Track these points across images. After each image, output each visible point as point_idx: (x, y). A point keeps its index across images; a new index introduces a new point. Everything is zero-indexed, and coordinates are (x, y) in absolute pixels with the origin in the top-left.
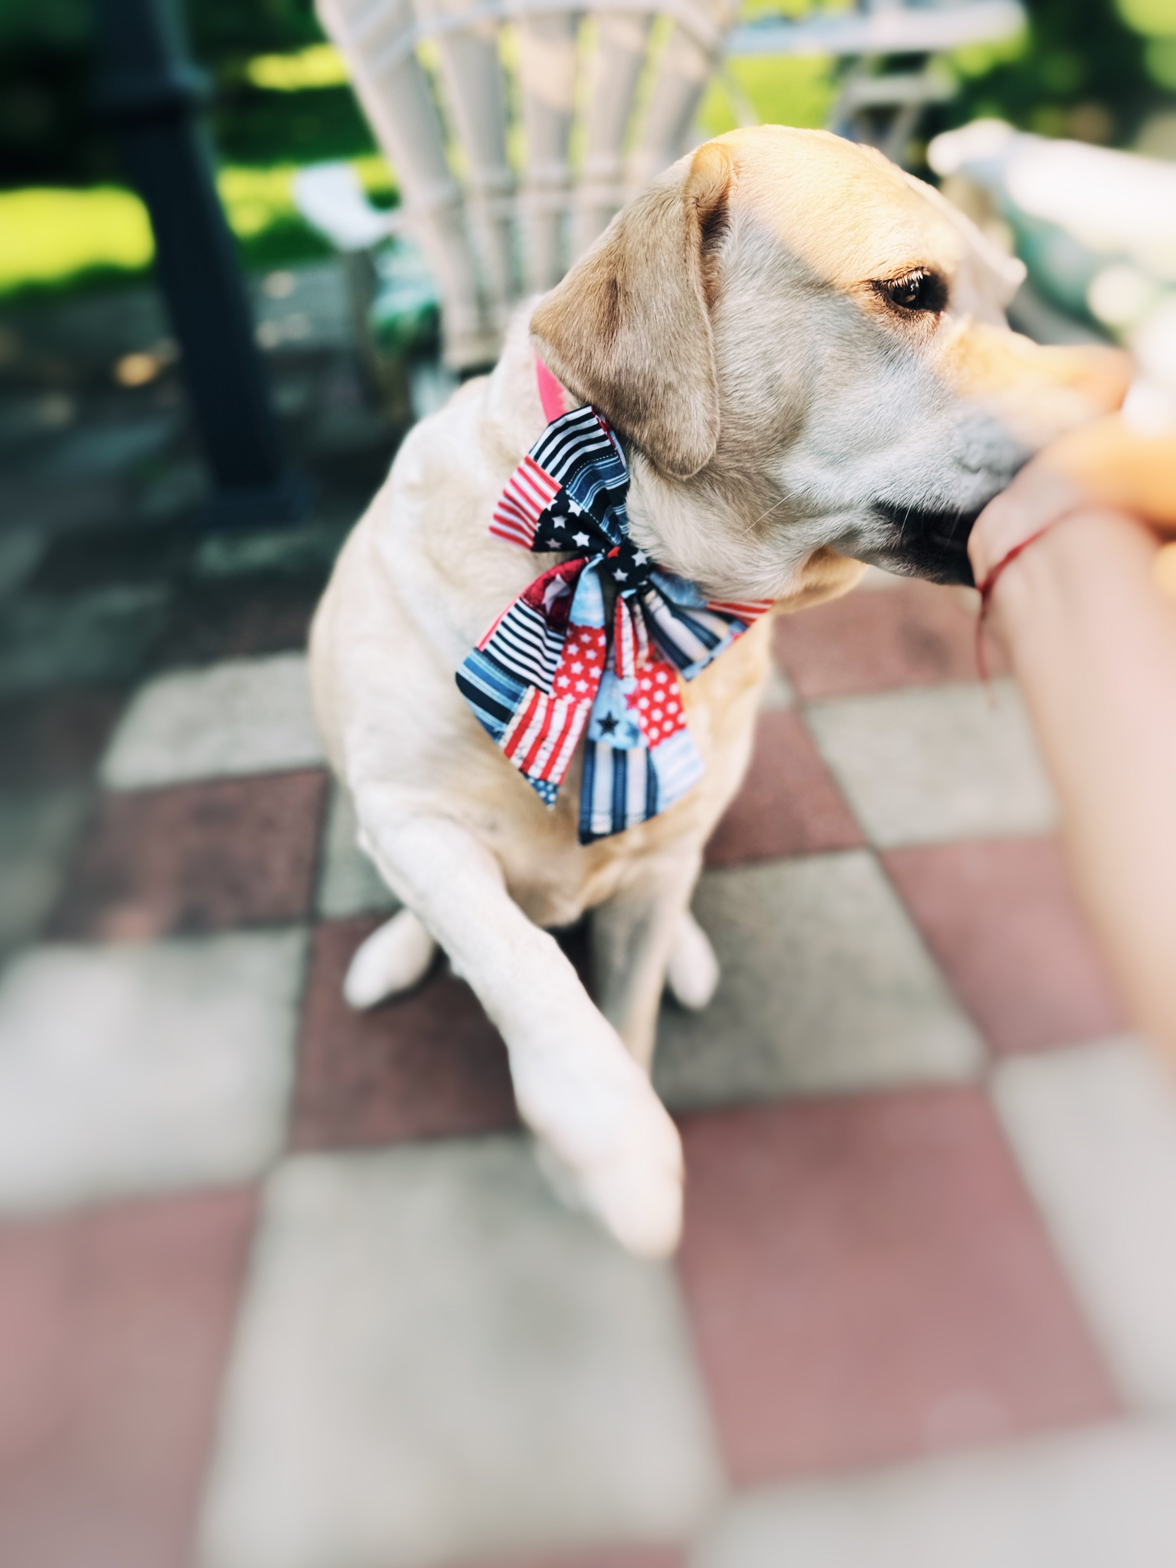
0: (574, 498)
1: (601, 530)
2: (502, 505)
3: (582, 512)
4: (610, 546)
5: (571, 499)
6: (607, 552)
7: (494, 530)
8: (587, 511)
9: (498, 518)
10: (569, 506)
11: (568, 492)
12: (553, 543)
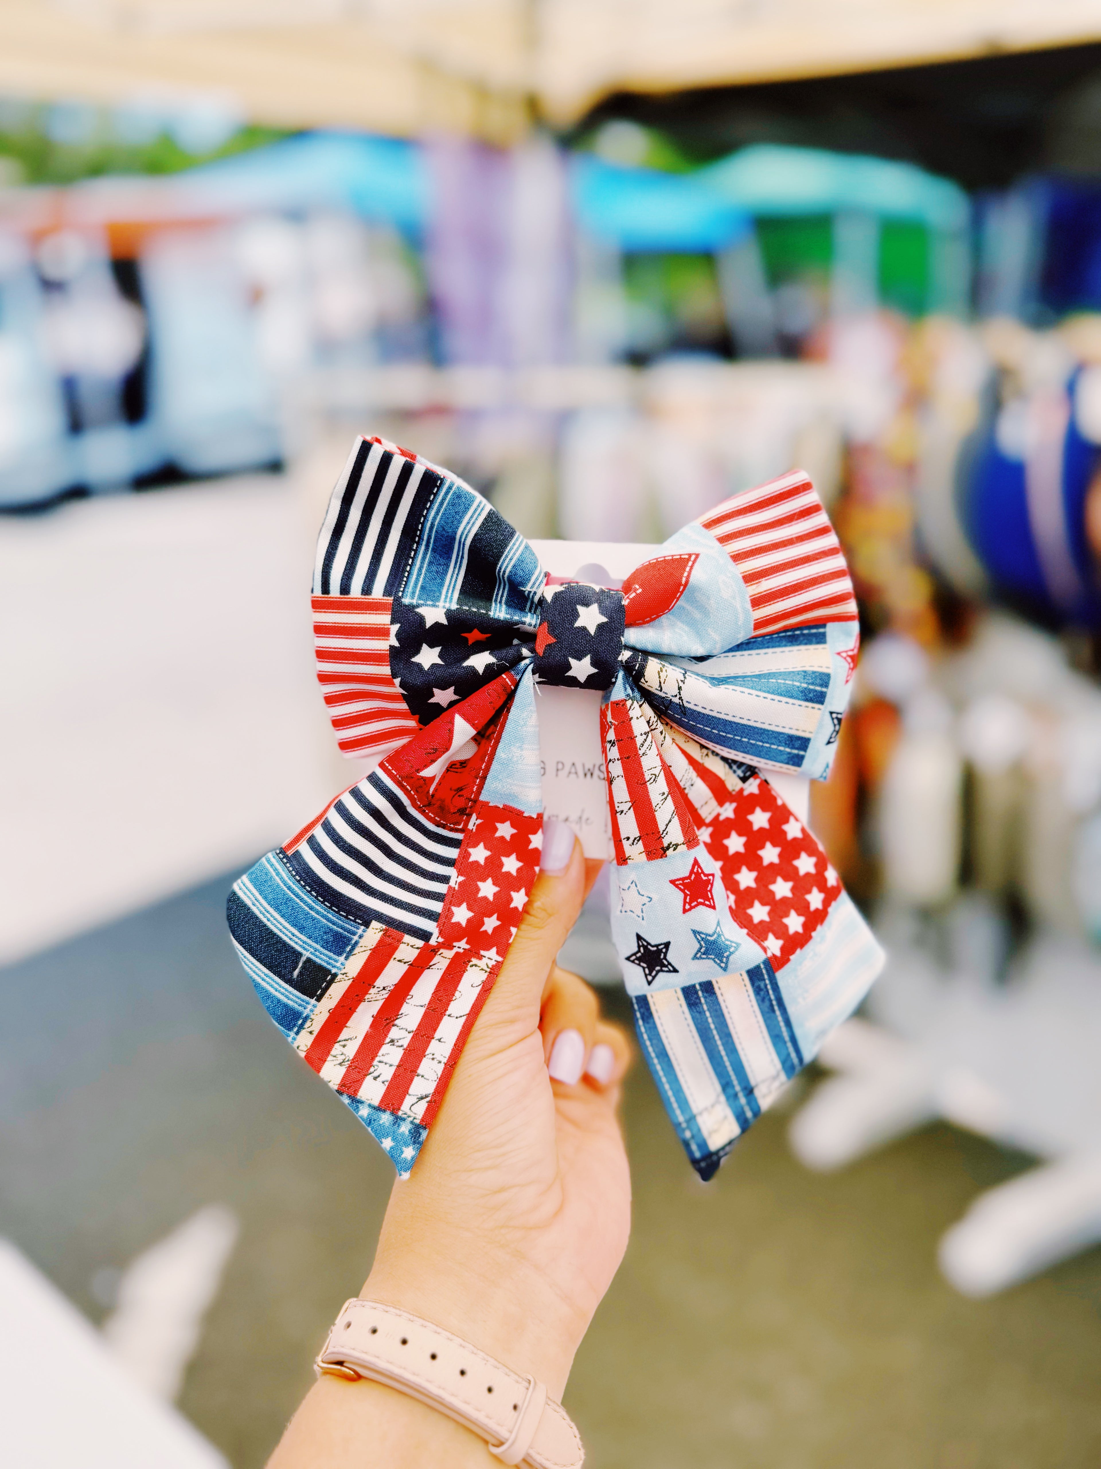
0: (421, 602)
1: (498, 621)
2: (331, 700)
3: (449, 614)
4: (529, 638)
5: (418, 606)
6: (532, 650)
7: (345, 745)
8: (454, 606)
9: (339, 723)
10: (421, 619)
11: (406, 601)
12: (443, 697)
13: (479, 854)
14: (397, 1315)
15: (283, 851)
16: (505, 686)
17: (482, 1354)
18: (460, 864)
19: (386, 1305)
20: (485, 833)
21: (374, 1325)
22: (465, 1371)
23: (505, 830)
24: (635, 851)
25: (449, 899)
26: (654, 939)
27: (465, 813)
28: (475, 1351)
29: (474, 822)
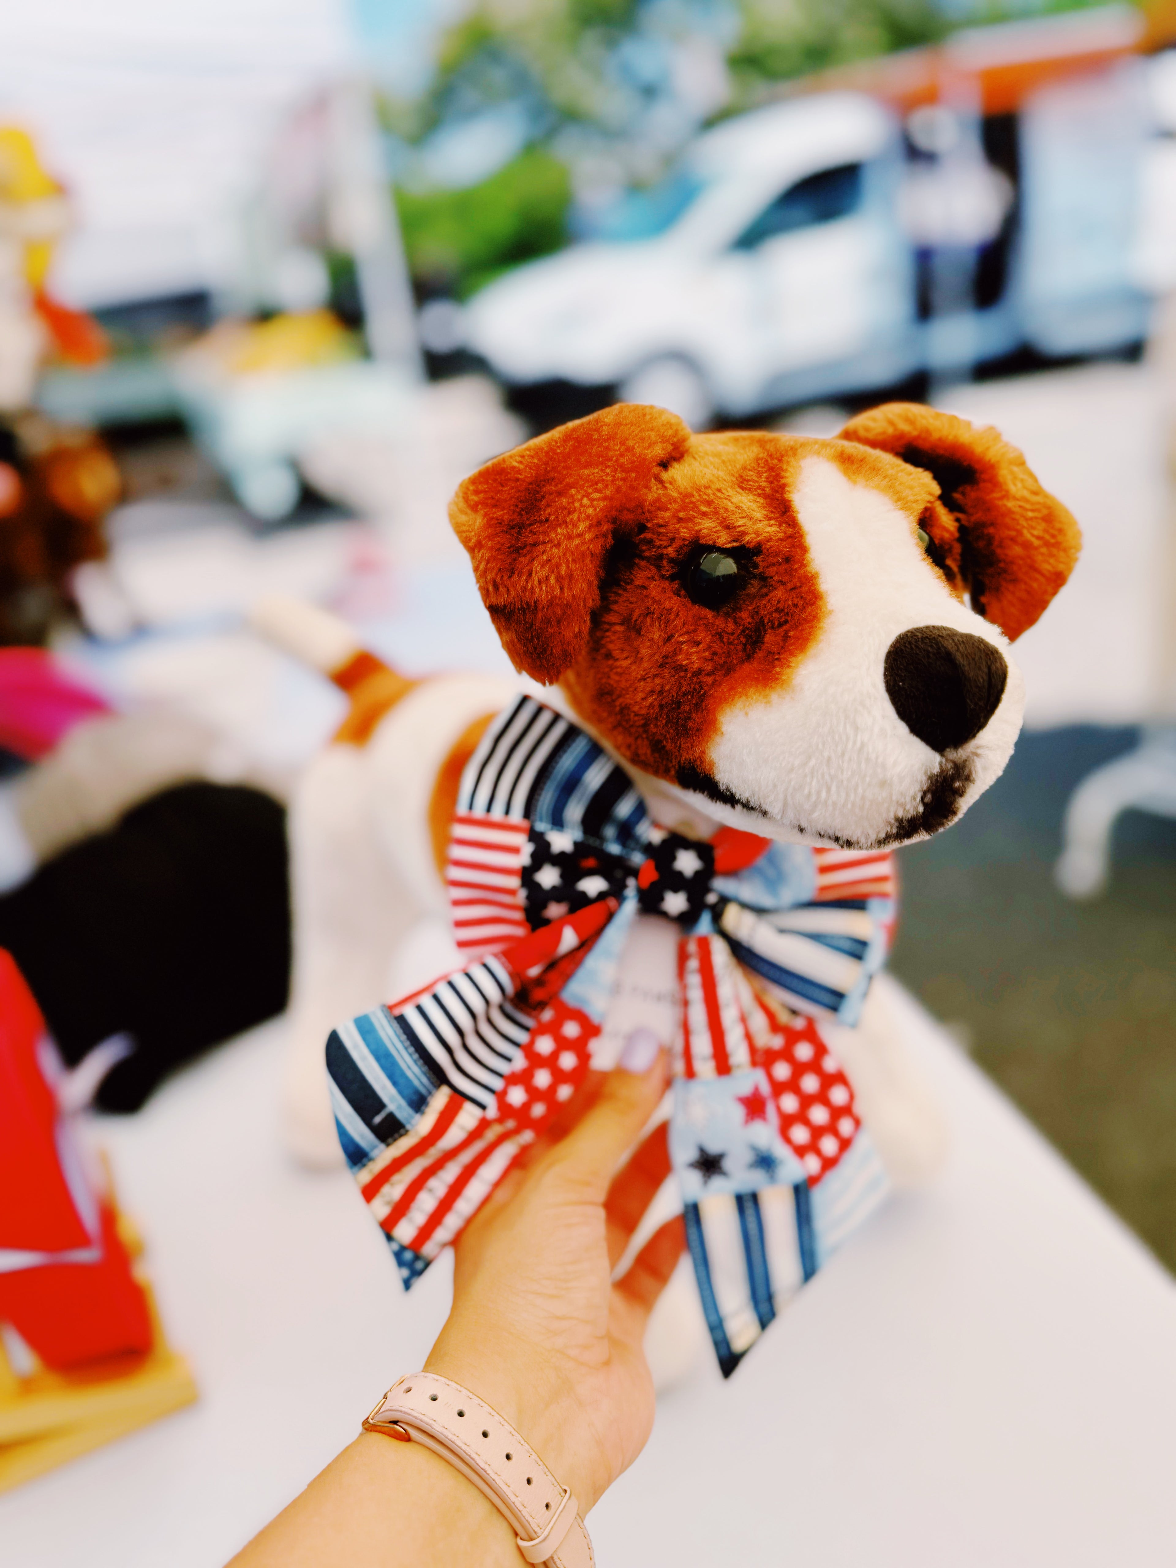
0: (552, 829)
2: (457, 903)
5: (549, 832)
6: (637, 882)
9: (459, 924)
10: (550, 845)
11: (540, 826)
12: (555, 910)
13: (545, 1045)
14: (457, 1390)
15: (391, 1008)
16: (609, 908)
17: (527, 1447)
18: (528, 1050)
19: (448, 1379)
20: (553, 1029)
21: (435, 1393)
22: (511, 1456)
23: (571, 1029)
24: (705, 1066)
25: (512, 1080)
26: (713, 1148)
27: (541, 1006)
28: (522, 1442)
29: (547, 1015)
